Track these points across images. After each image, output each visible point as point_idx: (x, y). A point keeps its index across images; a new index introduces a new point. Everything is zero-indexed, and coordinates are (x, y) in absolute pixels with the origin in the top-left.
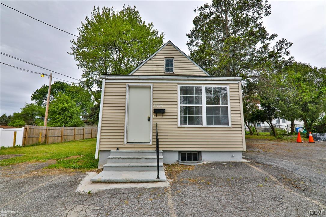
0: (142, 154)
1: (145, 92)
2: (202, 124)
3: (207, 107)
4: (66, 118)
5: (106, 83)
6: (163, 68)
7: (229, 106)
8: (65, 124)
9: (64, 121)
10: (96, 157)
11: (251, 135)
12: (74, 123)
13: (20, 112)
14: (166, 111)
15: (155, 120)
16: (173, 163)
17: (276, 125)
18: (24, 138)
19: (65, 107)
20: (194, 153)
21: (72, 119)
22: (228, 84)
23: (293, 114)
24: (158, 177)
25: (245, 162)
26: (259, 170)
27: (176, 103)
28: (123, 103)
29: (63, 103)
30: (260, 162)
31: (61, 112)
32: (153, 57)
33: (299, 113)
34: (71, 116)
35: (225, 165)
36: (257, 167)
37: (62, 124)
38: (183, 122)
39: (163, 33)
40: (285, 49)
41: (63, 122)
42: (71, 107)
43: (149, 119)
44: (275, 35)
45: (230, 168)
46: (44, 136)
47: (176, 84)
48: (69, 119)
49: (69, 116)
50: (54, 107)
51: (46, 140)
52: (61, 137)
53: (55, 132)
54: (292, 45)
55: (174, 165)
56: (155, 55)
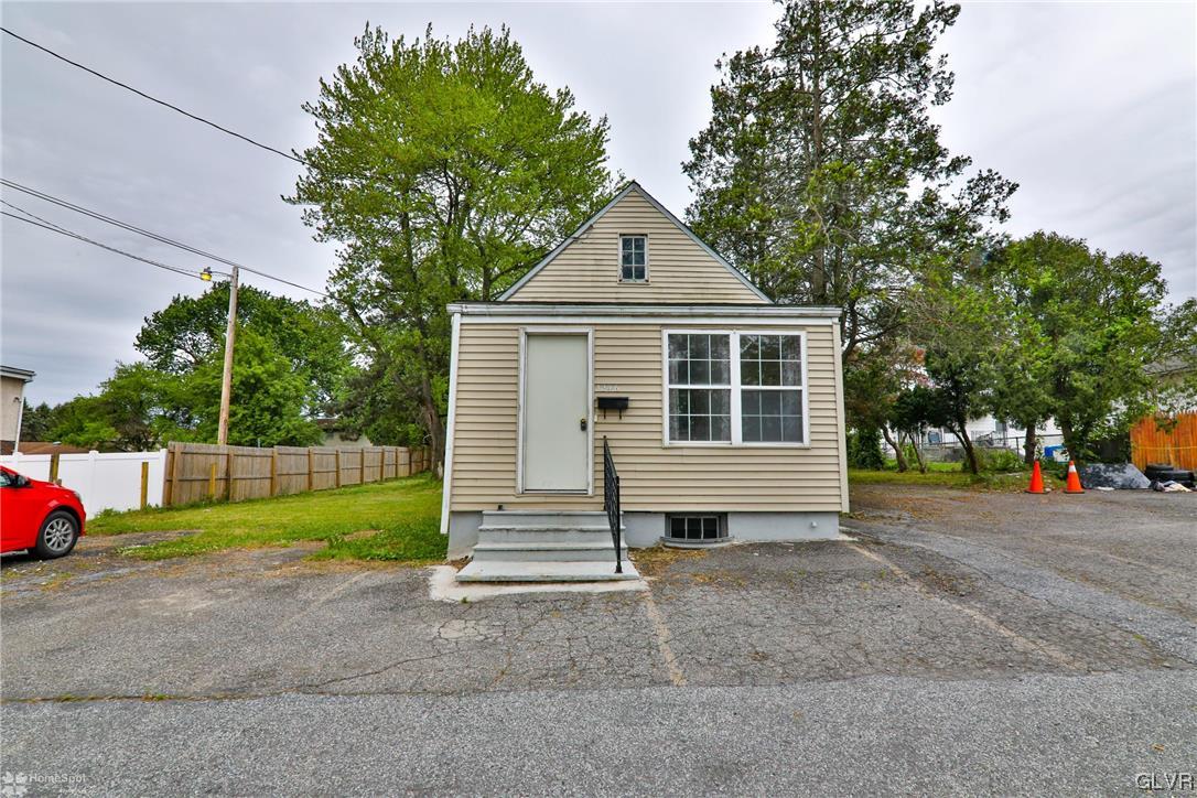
0: (567, 519)
1: (572, 349)
2: (729, 438)
3: (743, 392)
4: (258, 413)
5: (462, 324)
6: (614, 268)
7: (804, 387)
8: (256, 434)
9: (253, 428)
10: (444, 530)
11: (902, 471)
12: (288, 432)
13: (97, 393)
14: (631, 404)
15: (599, 428)
16: (651, 545)
17: (994, 436)
18: (169, 481)
19: (254, 375)
20: (707, 517)
21: (281, 418)
22: (802, 327)
23: (1023, 404)
24: (619, 570)
25: (844, 541)
26: (874, 557)
27: (657, 381)
28: (513, 380)
29: (249, 363)
30: (885, 541)
31: (241, 392)
32: (584, 233)
33: (1043, 402)
34: (275, 409)
35: (788, 548)
36: (870, 550)
37: (248, 435)
38: (677, 433)
39: (605, 121)
40: (997, 202)
41: (249, 427)
42: (275, 375)
43: (584, 426)
44: (965, 161)
45: (799, 555)
46: (223, 476)
47: (658, 329)
48: (269, 417)
49: (268, 409)
50: (214, 378)
51: (227, 489)
52: (272, 478)
53: (254, 463)
54: (1014, 189)
55: (652, 550)
56: (591, 226)
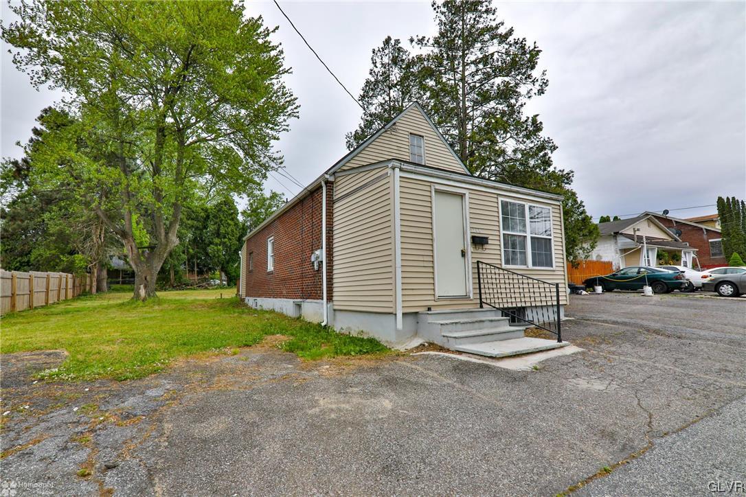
1: (455, 203)
2: (527, 265)
3: (531, 238)
5: (400, 177)
7: (552, 237)
14: (490, 242)
15: (474, 255)
22: (550, 204)
24: (560, 341)
27: (498, 228)
38: (507, 260)
43: (464, 254)
